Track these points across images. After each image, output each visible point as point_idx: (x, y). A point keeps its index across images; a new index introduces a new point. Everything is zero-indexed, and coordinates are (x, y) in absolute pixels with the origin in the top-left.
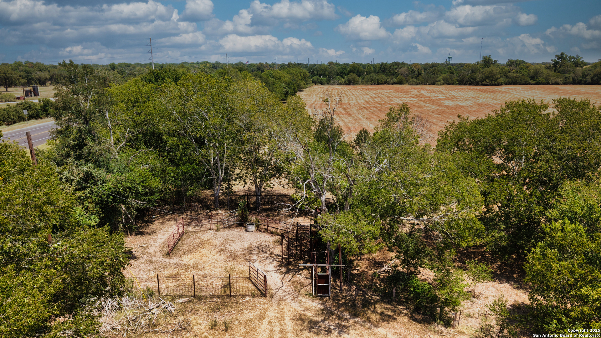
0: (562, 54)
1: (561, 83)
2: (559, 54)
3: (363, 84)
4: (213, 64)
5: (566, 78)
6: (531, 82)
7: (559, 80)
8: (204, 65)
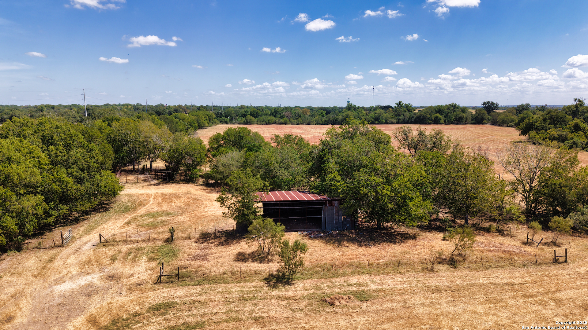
0: (400, 102)
1: (395, 122)
2: (398, 102)
3: (258, 124)
4: (134, 106)
5: (399, 119)
6: (376, 122)
7: (394, 121)
8: (126, 107)
